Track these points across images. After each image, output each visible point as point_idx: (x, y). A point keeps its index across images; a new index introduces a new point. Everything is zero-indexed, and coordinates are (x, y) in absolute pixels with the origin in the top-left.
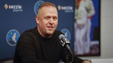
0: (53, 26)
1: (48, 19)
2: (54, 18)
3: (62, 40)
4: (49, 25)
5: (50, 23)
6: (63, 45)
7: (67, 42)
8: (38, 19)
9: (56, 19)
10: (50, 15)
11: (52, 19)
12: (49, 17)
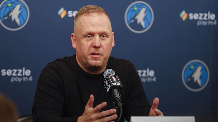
0: (101, 50)
1: (91, 38)
2: (102, 35)
3: (107, 79)
4: (93, 50)
5: (93, 45)
6: (108, 90)
7: (114, 84)
8: (75, 40)
9: (107, 36)
10: (92, 29)
11: (97, 37)
12: (92, 35)
